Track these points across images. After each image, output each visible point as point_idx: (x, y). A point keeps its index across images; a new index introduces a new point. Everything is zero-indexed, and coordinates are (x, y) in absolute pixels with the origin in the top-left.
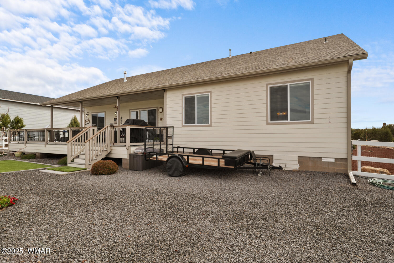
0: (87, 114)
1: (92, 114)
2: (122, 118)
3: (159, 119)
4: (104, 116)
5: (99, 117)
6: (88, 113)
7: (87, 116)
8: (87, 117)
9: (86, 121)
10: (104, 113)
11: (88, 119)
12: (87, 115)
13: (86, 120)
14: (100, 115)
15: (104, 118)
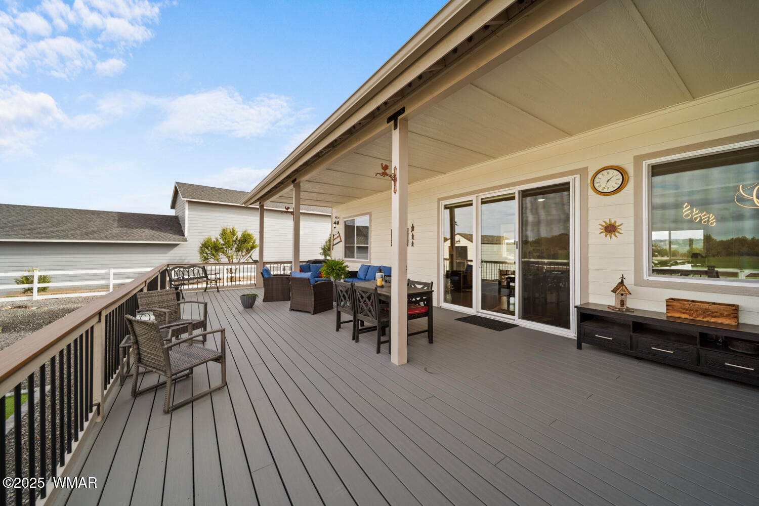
0: (337, 221)
1: (345, 222)
2: (413, 227)
3: (595, 227)
4: (367, 225)
5: (357, 227)
6: (339, 218)
7: (335, 225)
8: (335, 228)
9: (335, 238)
10: (367, 217)
11: (338, 232)
12: (335, 223)
13: (334, 234)
14: (361, 221)
15: (367, 228)
